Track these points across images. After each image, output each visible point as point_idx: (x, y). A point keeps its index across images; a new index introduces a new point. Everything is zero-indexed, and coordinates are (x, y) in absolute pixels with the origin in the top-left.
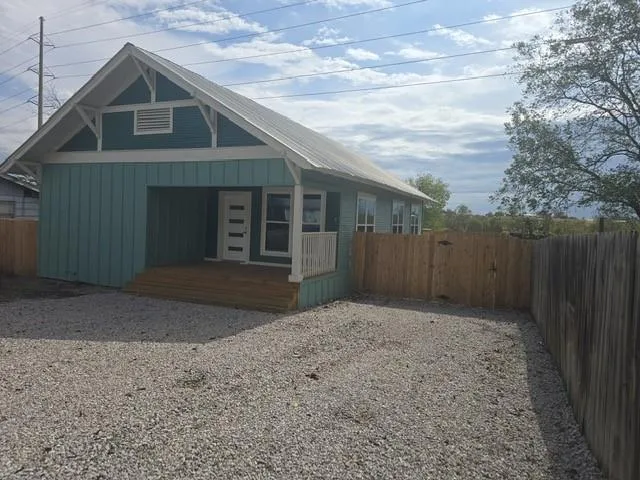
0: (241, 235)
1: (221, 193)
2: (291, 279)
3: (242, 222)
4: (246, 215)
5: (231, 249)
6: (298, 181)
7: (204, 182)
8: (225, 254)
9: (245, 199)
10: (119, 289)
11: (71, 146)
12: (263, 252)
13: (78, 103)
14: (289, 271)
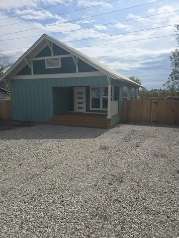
0: (82, 103)
1: (74, 88)
2: (108, 117)
3: (82, 98)
4: (84, 96)
5: (79, 108)
6: (109, 83)
7: (69, 85)
8: (76, 110)
9: (84, 90)
10: (46, 123)
11: (21, 73)
12: (91, 109)
13: (26, 57)
14: (107, 115)
